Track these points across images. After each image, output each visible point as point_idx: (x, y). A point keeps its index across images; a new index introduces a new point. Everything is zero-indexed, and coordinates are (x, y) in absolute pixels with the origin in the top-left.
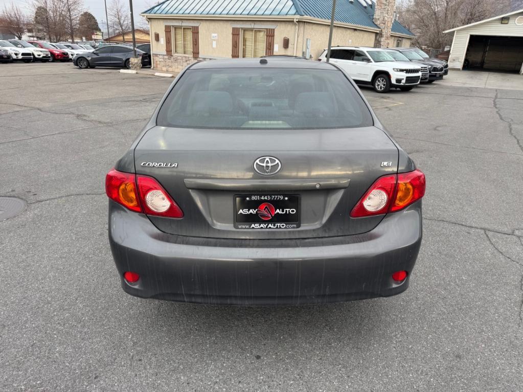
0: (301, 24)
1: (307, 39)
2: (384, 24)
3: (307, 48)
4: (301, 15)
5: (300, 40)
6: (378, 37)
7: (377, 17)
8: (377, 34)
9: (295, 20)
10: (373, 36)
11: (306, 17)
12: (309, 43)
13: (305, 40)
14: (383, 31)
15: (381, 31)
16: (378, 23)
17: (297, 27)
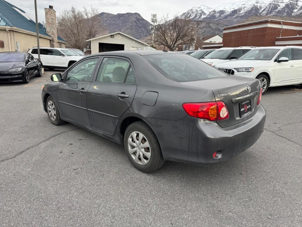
0: (12, 33)
1: (17, 42)
2: (54, 35)
3: (18, 47)
4: (11, 26)
5: (13, 43)
6: (51, 42)
7: (48, 31)
8: (50, 40)
9: (7, 29)
10: (49, 41)
11: (14, 28)
12: (19, 44)
13: (15, 42)
14: (54, 39)
15: (53, 39)
16: (50, 34)
17: (9, 34)
